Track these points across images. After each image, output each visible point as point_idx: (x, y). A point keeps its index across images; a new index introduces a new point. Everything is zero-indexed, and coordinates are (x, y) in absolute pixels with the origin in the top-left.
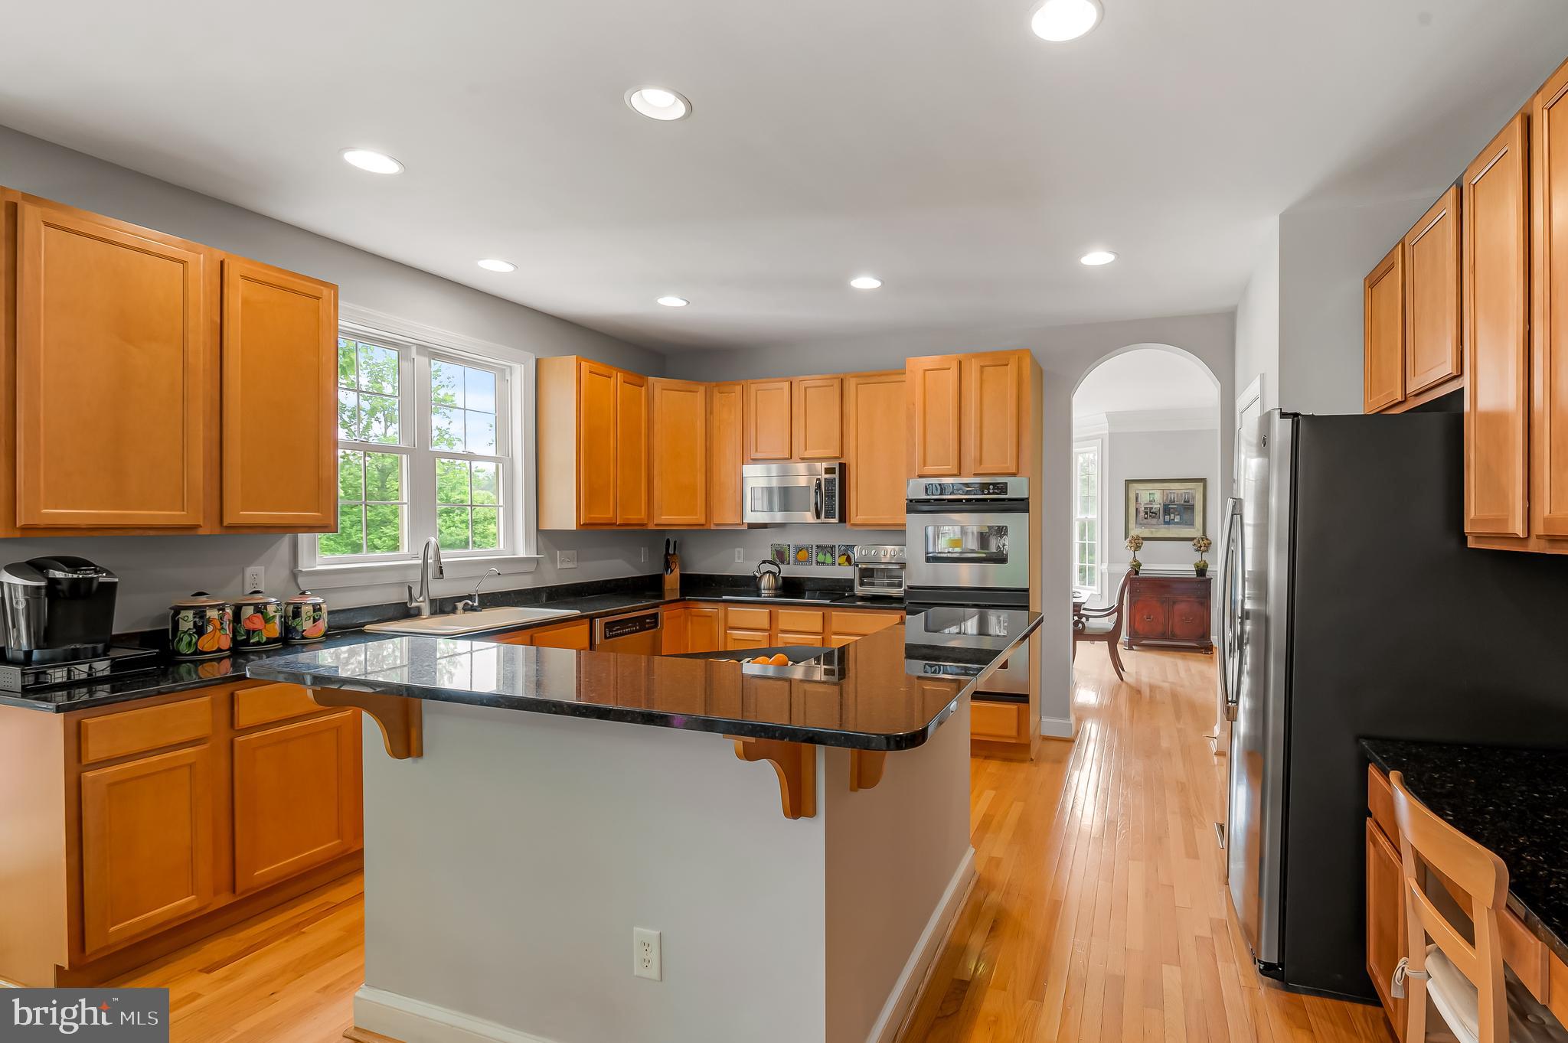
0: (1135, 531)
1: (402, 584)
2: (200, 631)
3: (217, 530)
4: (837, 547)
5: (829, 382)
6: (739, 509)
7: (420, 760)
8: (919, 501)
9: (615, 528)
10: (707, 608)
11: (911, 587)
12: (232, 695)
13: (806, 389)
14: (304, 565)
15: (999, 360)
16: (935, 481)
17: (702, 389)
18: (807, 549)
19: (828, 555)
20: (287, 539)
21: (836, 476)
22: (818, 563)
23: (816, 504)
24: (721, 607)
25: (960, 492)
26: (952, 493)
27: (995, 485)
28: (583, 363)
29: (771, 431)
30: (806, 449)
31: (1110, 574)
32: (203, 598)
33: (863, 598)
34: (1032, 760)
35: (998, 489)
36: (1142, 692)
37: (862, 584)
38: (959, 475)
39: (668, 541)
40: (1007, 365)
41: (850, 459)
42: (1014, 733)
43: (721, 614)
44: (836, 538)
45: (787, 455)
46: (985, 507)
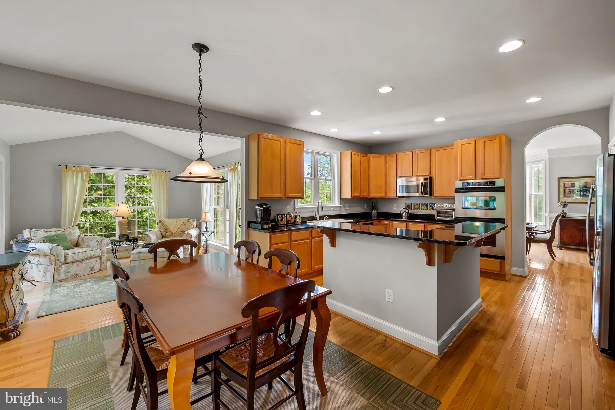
0: (563, 199)
1: (313, 212)
2: (282, 220)
3: (285, 198)
4: (428, 204)
5: (426, 151)
6: (395, 192)
7: (335, 248)
8: (459, 188)
9: (360, 198)
10: (386, 222)
11: (456, 217)
12: (291, 233)
13: (418, 154)
14: (296, 207)
15: (492, 138)
16: (465, 181)
17: (384, 156)
18: (418, 205)
19: (425, 207)
20: (293, 200)
21: (429, 181)
22: (421, 209)
23: (422, 190)
24: (391, 222)
25: (476, 185)
26: (472, 185)
27: (490, 182)
28: (352, 152)
29: (406, 167)
30: (418, 173)
31: (549, 217)
32: (281, 213)
33: (438, 221)
34: (506, 281)
35: (491, 183)
36: (564, 265)
37: (438, 216)
38: (475, 179)
39: (373, 202)
40: (495, 140)
41: (433, 175)
42: (499, 270)
43: (391, 224)
44: (429, 201)
45: (411, 175)
46: (486, 190)
